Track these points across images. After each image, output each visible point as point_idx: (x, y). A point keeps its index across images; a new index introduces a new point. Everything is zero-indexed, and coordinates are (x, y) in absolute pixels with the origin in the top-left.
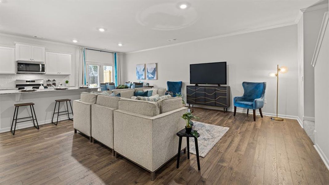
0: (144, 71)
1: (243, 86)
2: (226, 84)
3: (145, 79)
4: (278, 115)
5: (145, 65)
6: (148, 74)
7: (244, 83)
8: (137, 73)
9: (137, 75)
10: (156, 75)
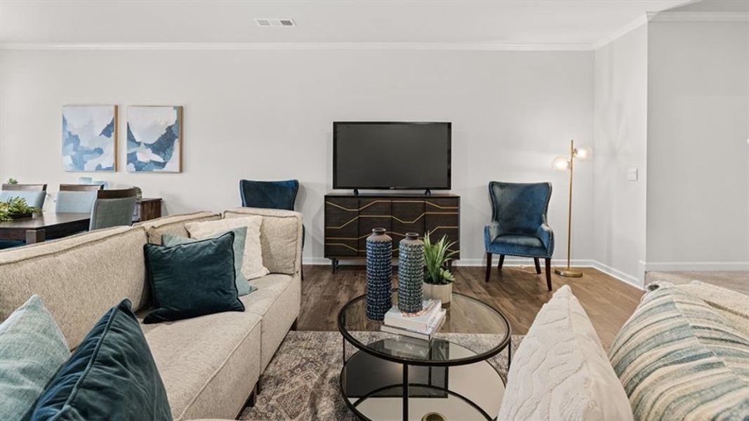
0: (109, 136)
1: (492, 193)
2: (449, 188)
3: (115, 168)
4: (571, 260)
5: (116, 107)
6: (133, 150)
7: (492, 184)
8: (66, 143)
9: (65, 153)
10: (176, 153)
